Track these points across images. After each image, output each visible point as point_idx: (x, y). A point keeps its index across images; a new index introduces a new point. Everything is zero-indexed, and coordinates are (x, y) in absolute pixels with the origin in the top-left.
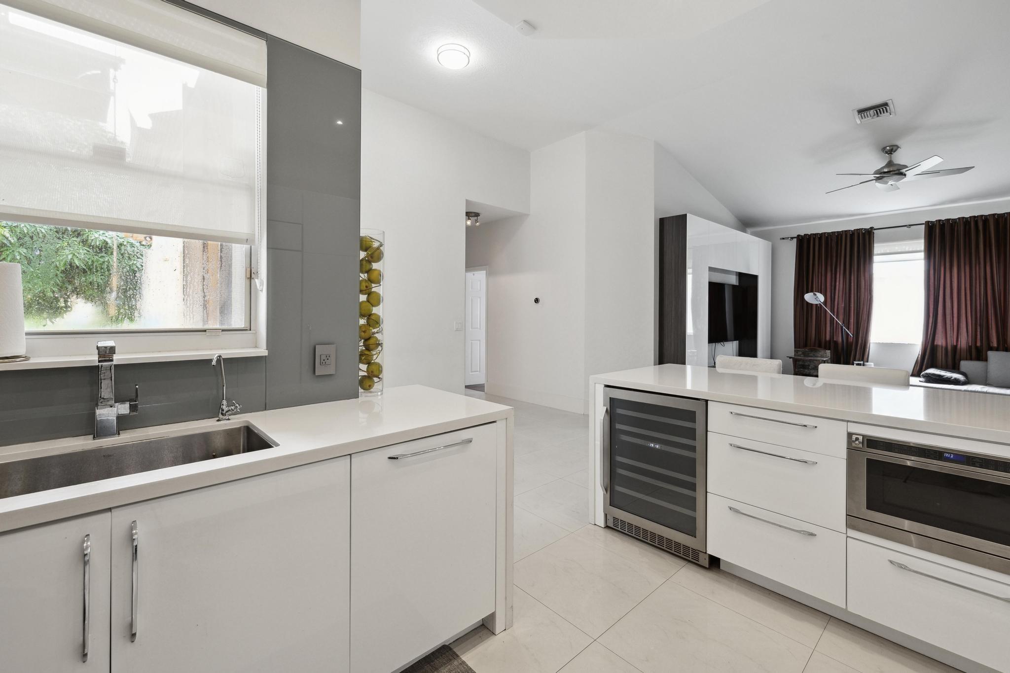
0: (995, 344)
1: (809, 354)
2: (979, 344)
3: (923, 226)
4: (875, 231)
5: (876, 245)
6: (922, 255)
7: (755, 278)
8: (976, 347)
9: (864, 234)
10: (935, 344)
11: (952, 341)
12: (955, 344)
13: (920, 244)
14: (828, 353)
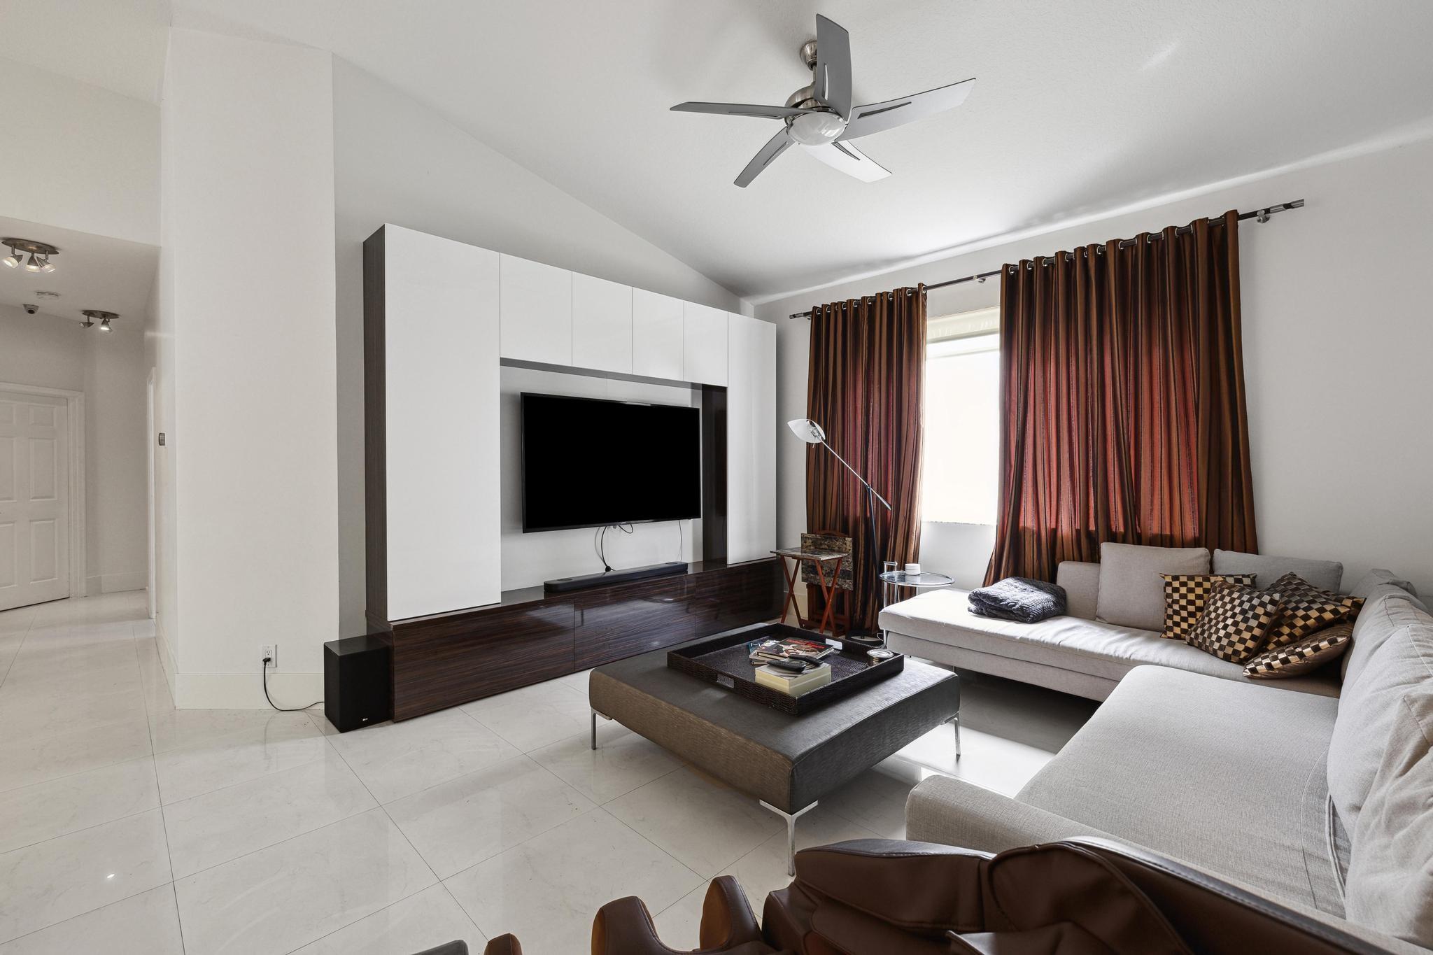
0: (1119, 525)
1: (821, 544)
2: (1092, 527)
3: (999, 276)
4: (929, 292)
5: (930, 322)
6: (994, 342)
7: (723, 391)
8: (1088, 533)
9: (910, 299)
10: (1022, 524)
11: (1048, 522)
12: (1053, 526)
13: (993, 317)
14: (848, 544)
